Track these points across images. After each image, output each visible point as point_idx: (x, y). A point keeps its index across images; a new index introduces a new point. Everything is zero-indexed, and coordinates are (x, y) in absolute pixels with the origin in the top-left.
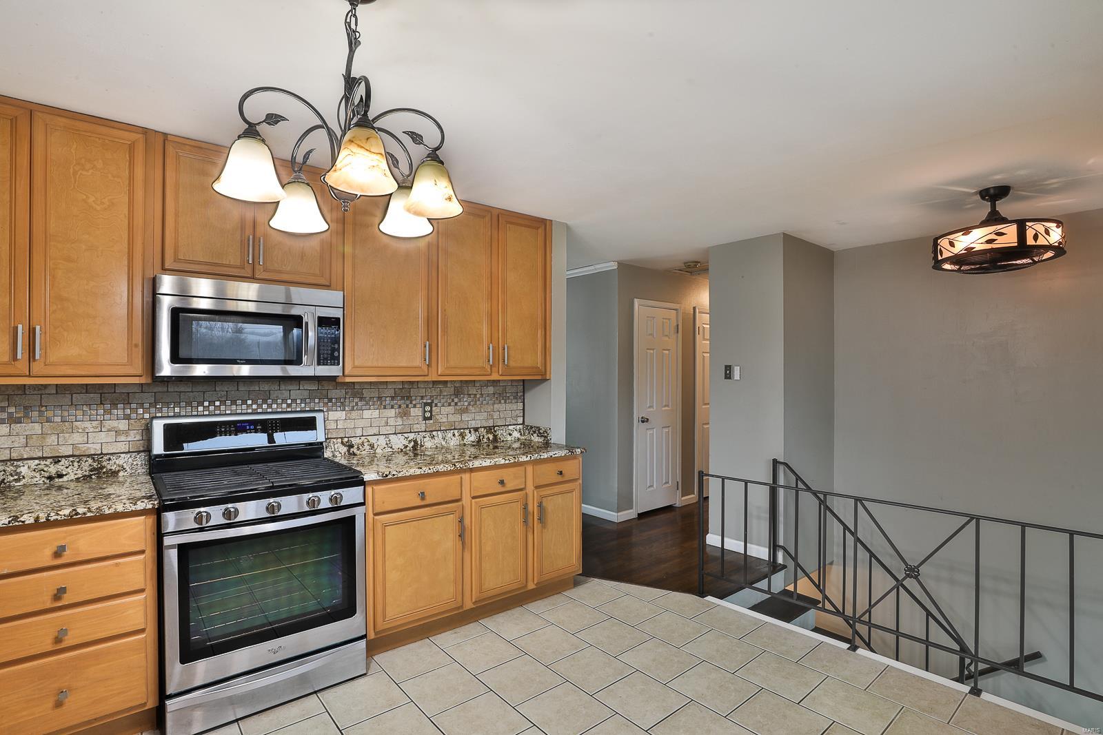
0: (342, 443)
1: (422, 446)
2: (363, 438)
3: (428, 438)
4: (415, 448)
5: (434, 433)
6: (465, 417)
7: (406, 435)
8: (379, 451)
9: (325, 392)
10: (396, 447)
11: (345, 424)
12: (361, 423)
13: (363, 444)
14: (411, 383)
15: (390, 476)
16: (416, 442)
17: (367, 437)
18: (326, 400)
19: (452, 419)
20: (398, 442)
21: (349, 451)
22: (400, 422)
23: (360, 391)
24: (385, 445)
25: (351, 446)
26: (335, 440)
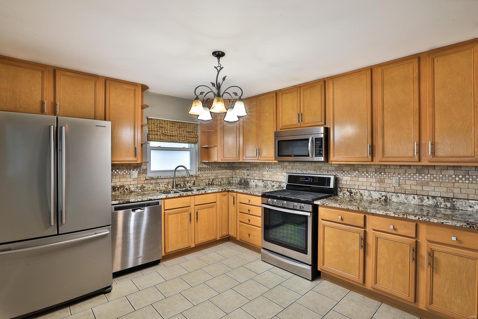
0: (347, 190)
1: (390, 200)
2: (357, 190)
3: (394, 197)
4: (386, 200)
5: (399, 194)
6: (425, 188)
7: (380, 192)
8: (365, 198)
9: (341, 168)
10: (374, 198)
11: (350, 183)
12: (357, 183)
13: (357, 193)
14: (386, 165)
15: (325, 205)
16: (386, 197)
17: (359, 190)
18: (342, 172)
19: (414, 188)
20: (376, 195)
21: (350, 195)
22: (378, 185)
23: (357, 168)
24: (368, 195)
25: (351, 193)
26: (344, 189)
